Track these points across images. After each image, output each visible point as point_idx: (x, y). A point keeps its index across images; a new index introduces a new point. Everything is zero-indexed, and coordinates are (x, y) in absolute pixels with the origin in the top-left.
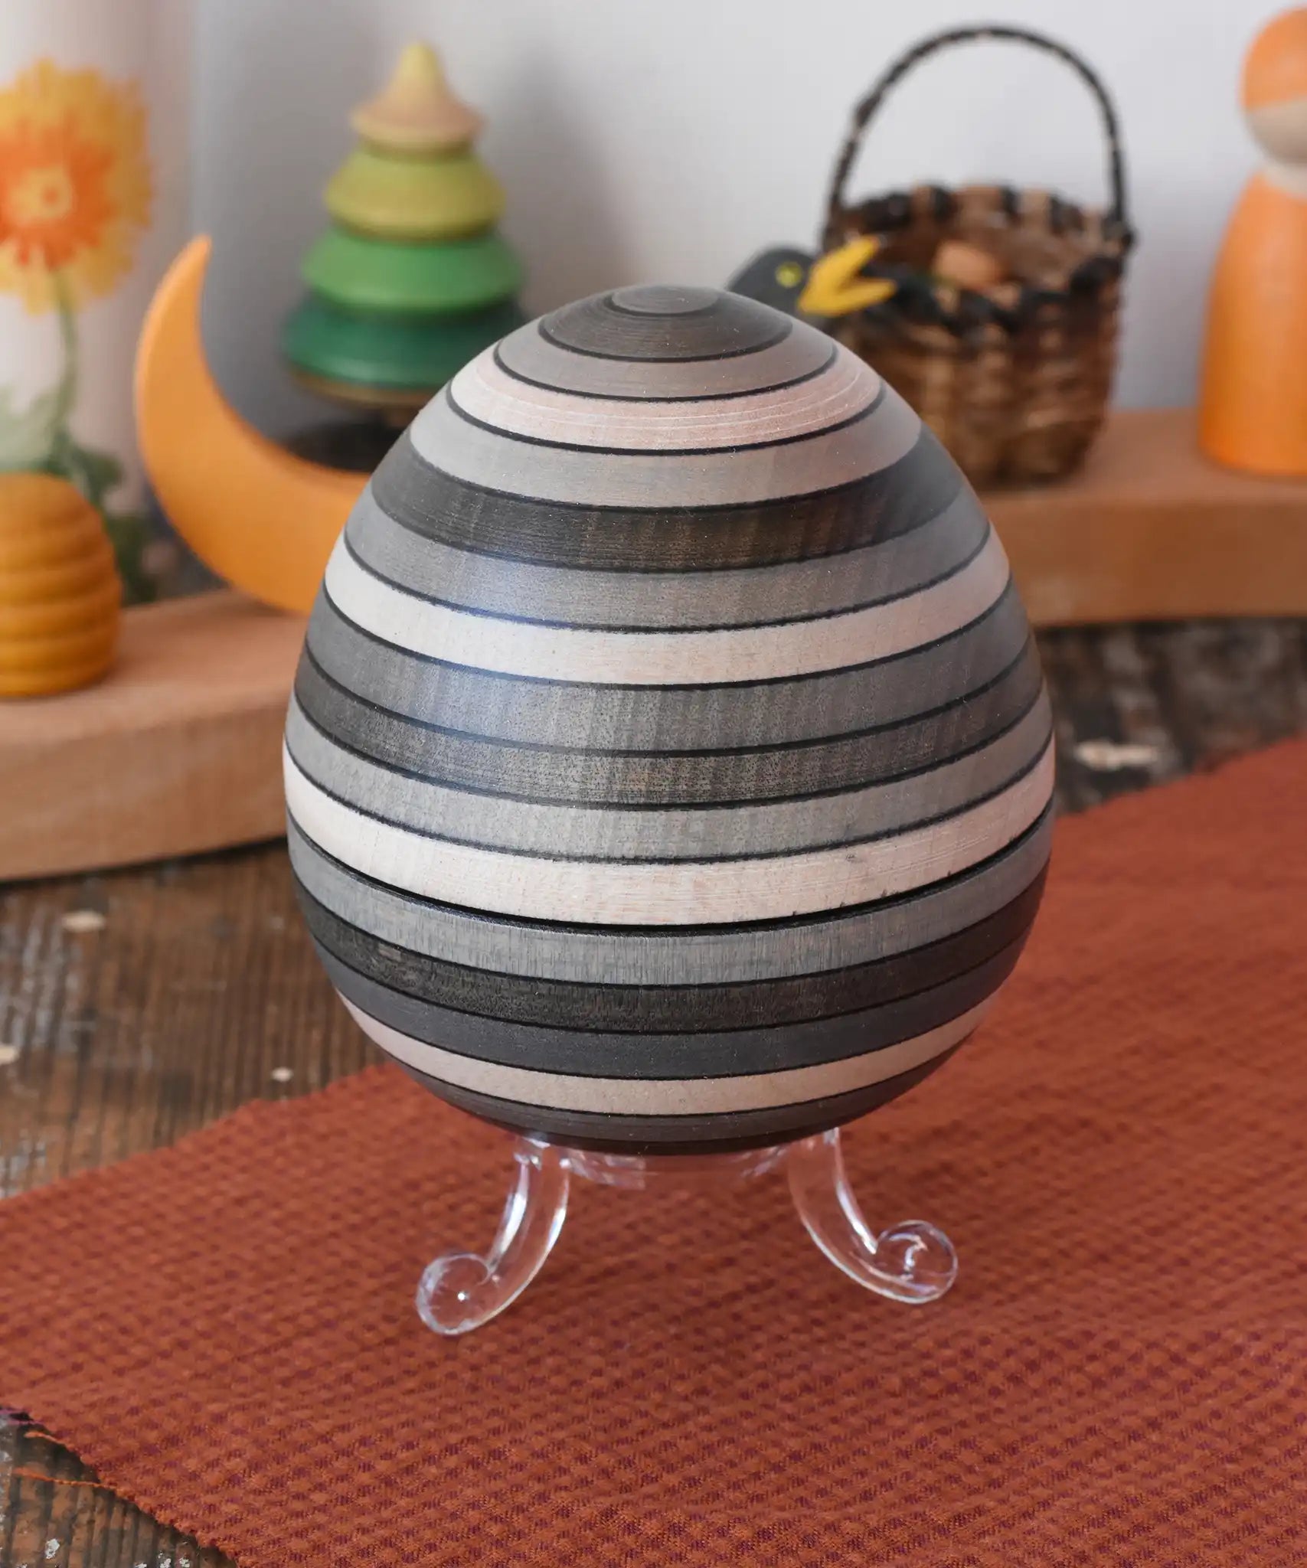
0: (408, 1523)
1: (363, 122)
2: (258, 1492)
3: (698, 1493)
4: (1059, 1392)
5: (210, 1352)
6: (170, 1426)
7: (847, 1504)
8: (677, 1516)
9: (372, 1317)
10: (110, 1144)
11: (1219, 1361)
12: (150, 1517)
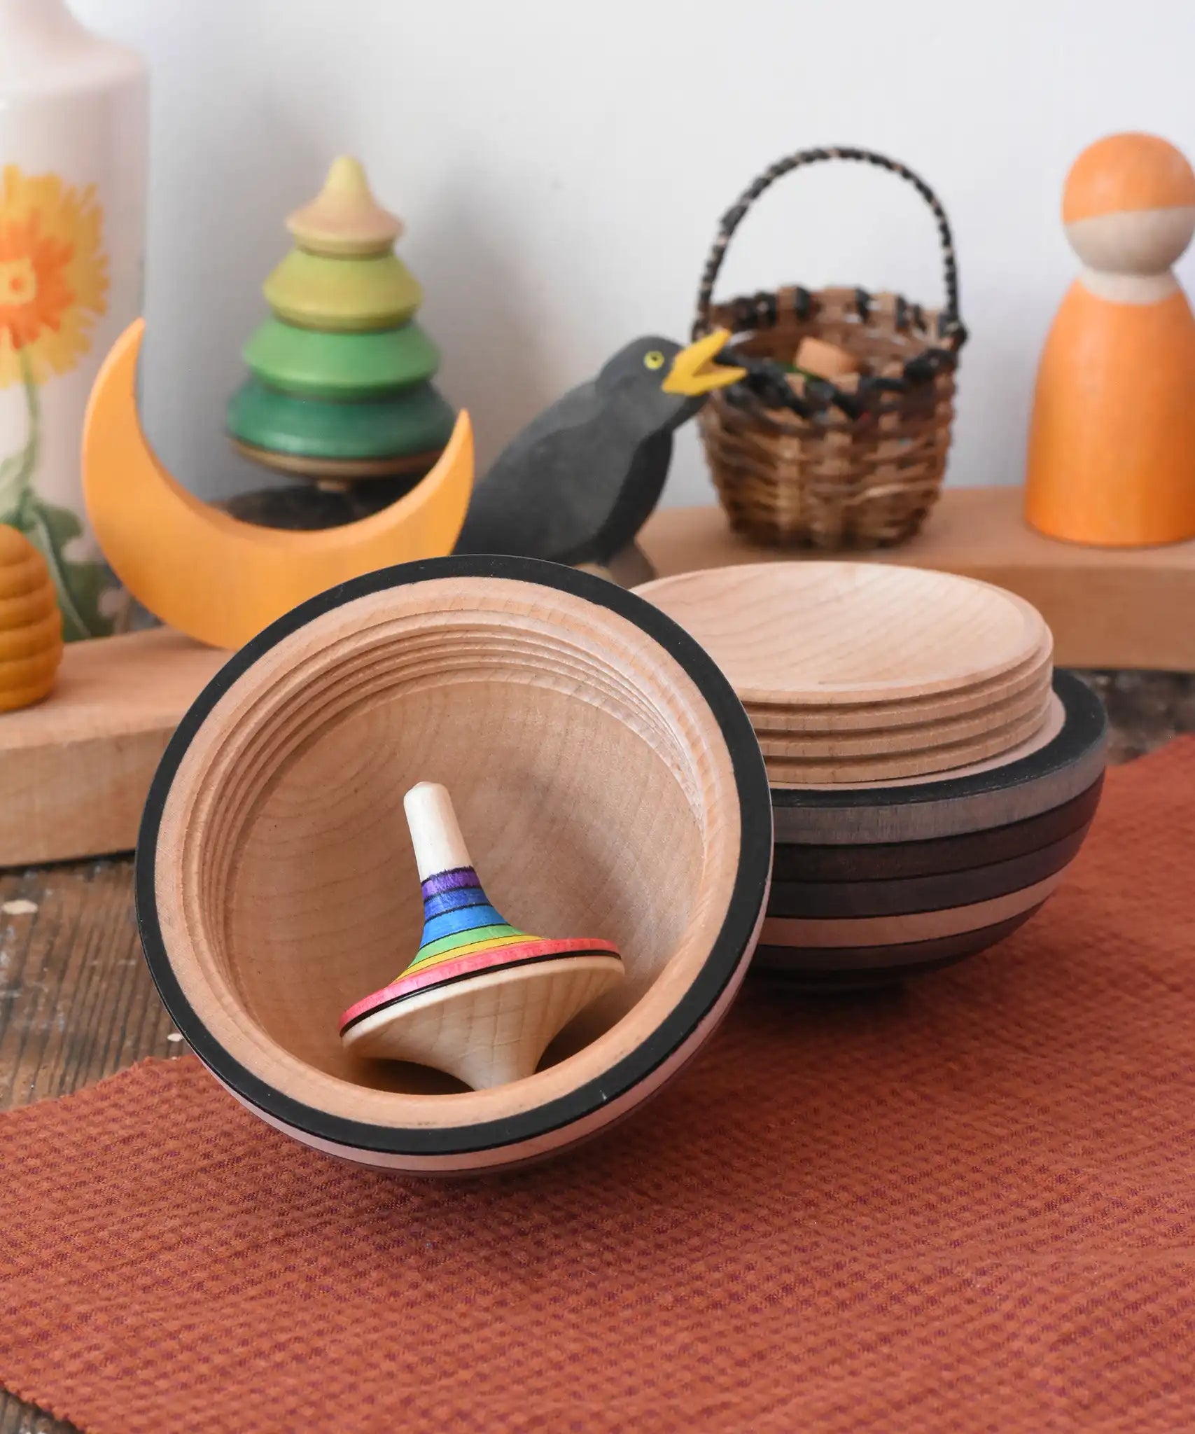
0: (235, 1405)
1: (295, 225)
2: (109, 1378)
3: (486, 1387)
4: (809, 1311)
5: (84, 1262)
6: (43, 1323)
7: (613, 1397)
8: (465, 1405)
9: (225, 1234)
10: (20, 1091)
11: (950, 1291)
12: (17, 1398)
